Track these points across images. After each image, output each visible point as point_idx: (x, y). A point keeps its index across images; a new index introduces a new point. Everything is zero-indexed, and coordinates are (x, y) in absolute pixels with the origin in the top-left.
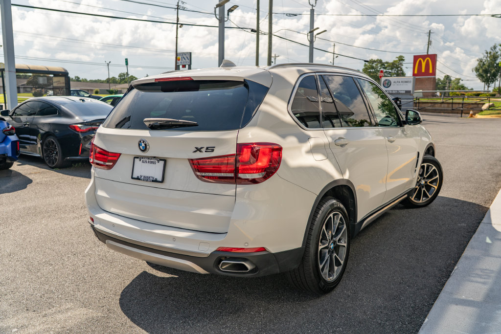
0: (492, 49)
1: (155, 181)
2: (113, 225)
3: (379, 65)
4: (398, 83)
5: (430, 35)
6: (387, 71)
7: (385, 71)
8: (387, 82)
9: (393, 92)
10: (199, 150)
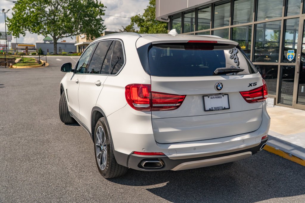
1: (225, 109)
2: (195, 148)
10: (250, 85)
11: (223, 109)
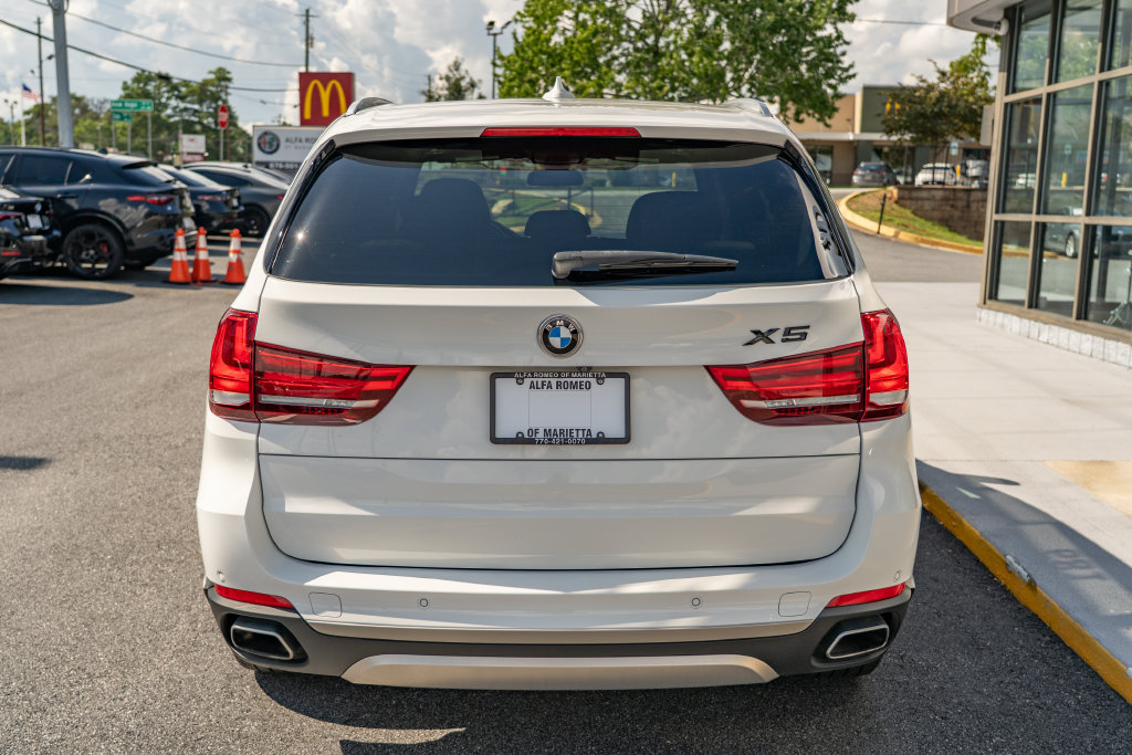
0: (451, 71)
1: (598, 440)
2: (424, 601)
3: (164, 89)
4: (298, 144)
5: (308, 20)
6: (189, 106)
7: (182, 105)
8: (268, 138)
9: (287, 166)
10: (762, 336)
11: (590, 441)
